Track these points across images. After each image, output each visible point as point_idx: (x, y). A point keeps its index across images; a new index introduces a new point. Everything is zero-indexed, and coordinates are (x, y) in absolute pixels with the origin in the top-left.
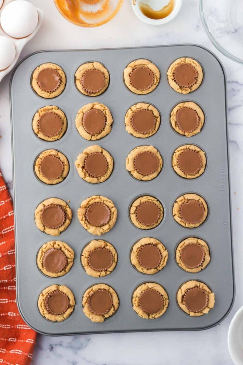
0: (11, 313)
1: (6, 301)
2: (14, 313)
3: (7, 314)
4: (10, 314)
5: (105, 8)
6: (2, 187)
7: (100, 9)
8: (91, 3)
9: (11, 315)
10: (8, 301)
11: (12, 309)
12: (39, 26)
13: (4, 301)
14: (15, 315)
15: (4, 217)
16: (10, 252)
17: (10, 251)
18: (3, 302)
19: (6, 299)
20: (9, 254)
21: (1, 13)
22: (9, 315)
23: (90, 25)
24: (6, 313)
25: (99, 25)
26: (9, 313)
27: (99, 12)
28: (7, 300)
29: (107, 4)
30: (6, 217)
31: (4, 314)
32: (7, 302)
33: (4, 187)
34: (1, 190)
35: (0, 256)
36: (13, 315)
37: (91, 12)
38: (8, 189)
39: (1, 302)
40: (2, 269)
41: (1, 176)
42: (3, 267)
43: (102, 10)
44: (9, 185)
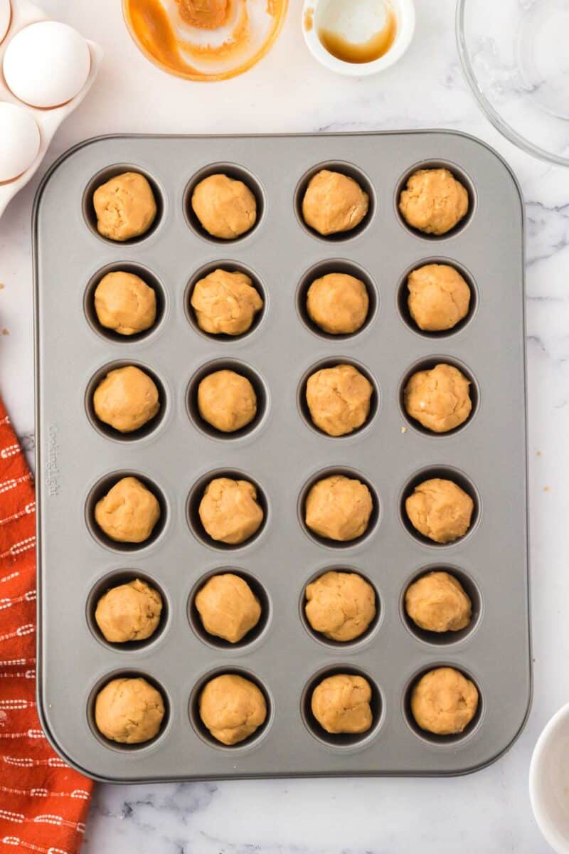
0: (35, 731)
1: (22, 704)
3: (25, 734)
4: (33, 733)
5: (241, 36)
6: (11, 447)
7: (229, 39)
8: (207, 27)
9: (35, 736)
10: (28, 704)
12: (93, 79)
13: (18, 704)
15: (16, 516)
16: (29, 596)
18: (16, 707)
19: (22, 699)
20: (28, 599)
22: (30, 735)
23: (208, 77)
24: (23, 732)
25: (228, 76)
26: (30, 731)
27: (226, 47)
28: (25, 702)
29: (243, 29)
30: (21, 517)
31: (18, 735)
32: (25, 707)
33: (14, 449)
34: (10, 454)
35: (9, 605)
36: (39, 736)
37: (209, 46)
38: (23, 451)
39: (12, 708)
40: (12, 635)
41: (8, 422)
42: (15, 631)
43: (233, 43)
44: (25, 442)
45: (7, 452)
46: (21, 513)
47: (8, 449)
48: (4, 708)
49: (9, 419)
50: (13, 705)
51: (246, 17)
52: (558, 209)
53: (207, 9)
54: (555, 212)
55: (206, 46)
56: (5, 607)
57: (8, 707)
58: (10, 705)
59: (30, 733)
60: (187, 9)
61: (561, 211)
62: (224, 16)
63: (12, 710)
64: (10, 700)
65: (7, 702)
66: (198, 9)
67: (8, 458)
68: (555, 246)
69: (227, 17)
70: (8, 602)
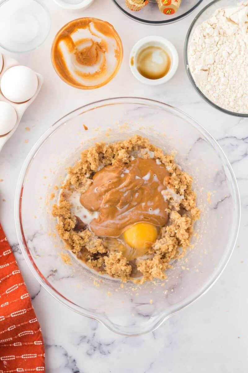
0: (19, 369)
1: (13, 357)
2: (23, 369)
3: (15, 370)
4: (19, 370)
5: (103, 69)
6: (7, 251)
7: (98, 70)
8: (88, 65)
9: (20, 371)
10: (16, 357)
11: (20, 365)
12: (40, 89)
13: (11, 358)
14: (23, 371)
15: (8, 276)
16: (13, 315)
17: (13, 313)
18: (10, 359)
20: (12, 316)
21: (1, 78)
22: (18, 371)
23: (89, 88)
25: (98, 87)
26: (17, 369)
27: (97, 73)
28: (14, 356)
29: (104, 65)
30: (10, 276)
31: (12, 371)
32: (14, 358)
33: (9, 252)
34: (7, 254)
35: (4, 319)
36: (21, 371)
37: (89, 73)
38: (13, 252)
39: (9, 359)
40: (6, 331)
41: (6, 240)
42: (7, 329)
43: (100, 72)
44: (14, 248)
45: (6, 253)
46: (10, 275)
47: (6, 252)
48: (5, 359)
49: (6, 239)
50: (9, 358)
51: (105, 60)
52: (243, 139)
53: (88, 57)
54: (242, 141)
55: (88, 73)
56: (2, 320)
57: (7, 359)
58: (8, 358)
59: (17, 370)
60: (79, 58)
61: (245, 140)
62: (95, 60)
63: (9, 360)
64: (7, 356)
65: (7, 357)
66: (84, 57)
67: (6, 256)
68: (243, 156)
69: (97, 60)
70: (3, 318)
